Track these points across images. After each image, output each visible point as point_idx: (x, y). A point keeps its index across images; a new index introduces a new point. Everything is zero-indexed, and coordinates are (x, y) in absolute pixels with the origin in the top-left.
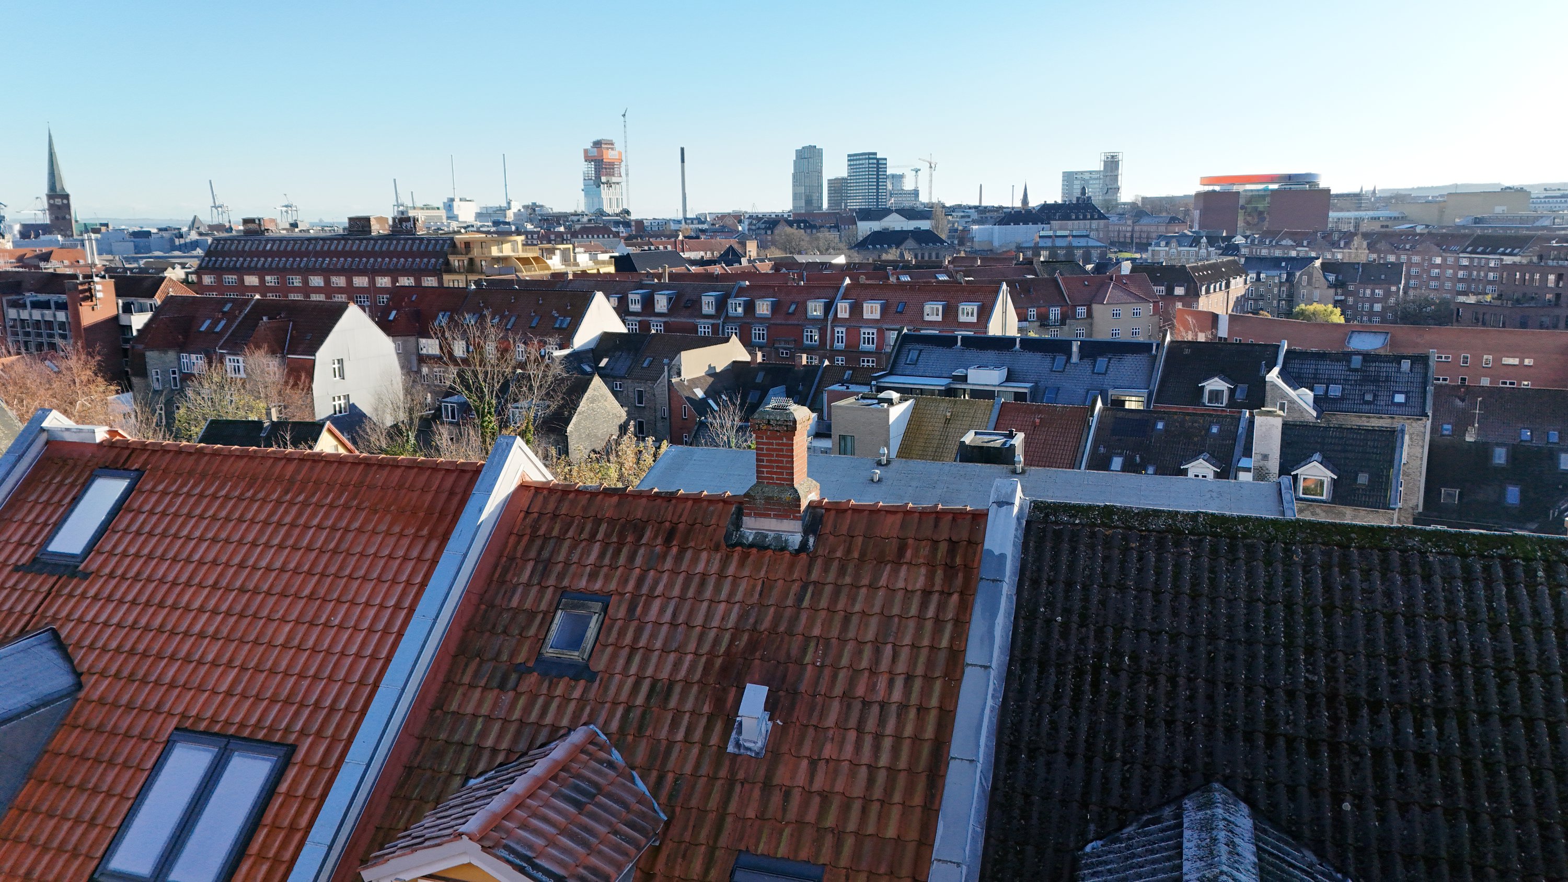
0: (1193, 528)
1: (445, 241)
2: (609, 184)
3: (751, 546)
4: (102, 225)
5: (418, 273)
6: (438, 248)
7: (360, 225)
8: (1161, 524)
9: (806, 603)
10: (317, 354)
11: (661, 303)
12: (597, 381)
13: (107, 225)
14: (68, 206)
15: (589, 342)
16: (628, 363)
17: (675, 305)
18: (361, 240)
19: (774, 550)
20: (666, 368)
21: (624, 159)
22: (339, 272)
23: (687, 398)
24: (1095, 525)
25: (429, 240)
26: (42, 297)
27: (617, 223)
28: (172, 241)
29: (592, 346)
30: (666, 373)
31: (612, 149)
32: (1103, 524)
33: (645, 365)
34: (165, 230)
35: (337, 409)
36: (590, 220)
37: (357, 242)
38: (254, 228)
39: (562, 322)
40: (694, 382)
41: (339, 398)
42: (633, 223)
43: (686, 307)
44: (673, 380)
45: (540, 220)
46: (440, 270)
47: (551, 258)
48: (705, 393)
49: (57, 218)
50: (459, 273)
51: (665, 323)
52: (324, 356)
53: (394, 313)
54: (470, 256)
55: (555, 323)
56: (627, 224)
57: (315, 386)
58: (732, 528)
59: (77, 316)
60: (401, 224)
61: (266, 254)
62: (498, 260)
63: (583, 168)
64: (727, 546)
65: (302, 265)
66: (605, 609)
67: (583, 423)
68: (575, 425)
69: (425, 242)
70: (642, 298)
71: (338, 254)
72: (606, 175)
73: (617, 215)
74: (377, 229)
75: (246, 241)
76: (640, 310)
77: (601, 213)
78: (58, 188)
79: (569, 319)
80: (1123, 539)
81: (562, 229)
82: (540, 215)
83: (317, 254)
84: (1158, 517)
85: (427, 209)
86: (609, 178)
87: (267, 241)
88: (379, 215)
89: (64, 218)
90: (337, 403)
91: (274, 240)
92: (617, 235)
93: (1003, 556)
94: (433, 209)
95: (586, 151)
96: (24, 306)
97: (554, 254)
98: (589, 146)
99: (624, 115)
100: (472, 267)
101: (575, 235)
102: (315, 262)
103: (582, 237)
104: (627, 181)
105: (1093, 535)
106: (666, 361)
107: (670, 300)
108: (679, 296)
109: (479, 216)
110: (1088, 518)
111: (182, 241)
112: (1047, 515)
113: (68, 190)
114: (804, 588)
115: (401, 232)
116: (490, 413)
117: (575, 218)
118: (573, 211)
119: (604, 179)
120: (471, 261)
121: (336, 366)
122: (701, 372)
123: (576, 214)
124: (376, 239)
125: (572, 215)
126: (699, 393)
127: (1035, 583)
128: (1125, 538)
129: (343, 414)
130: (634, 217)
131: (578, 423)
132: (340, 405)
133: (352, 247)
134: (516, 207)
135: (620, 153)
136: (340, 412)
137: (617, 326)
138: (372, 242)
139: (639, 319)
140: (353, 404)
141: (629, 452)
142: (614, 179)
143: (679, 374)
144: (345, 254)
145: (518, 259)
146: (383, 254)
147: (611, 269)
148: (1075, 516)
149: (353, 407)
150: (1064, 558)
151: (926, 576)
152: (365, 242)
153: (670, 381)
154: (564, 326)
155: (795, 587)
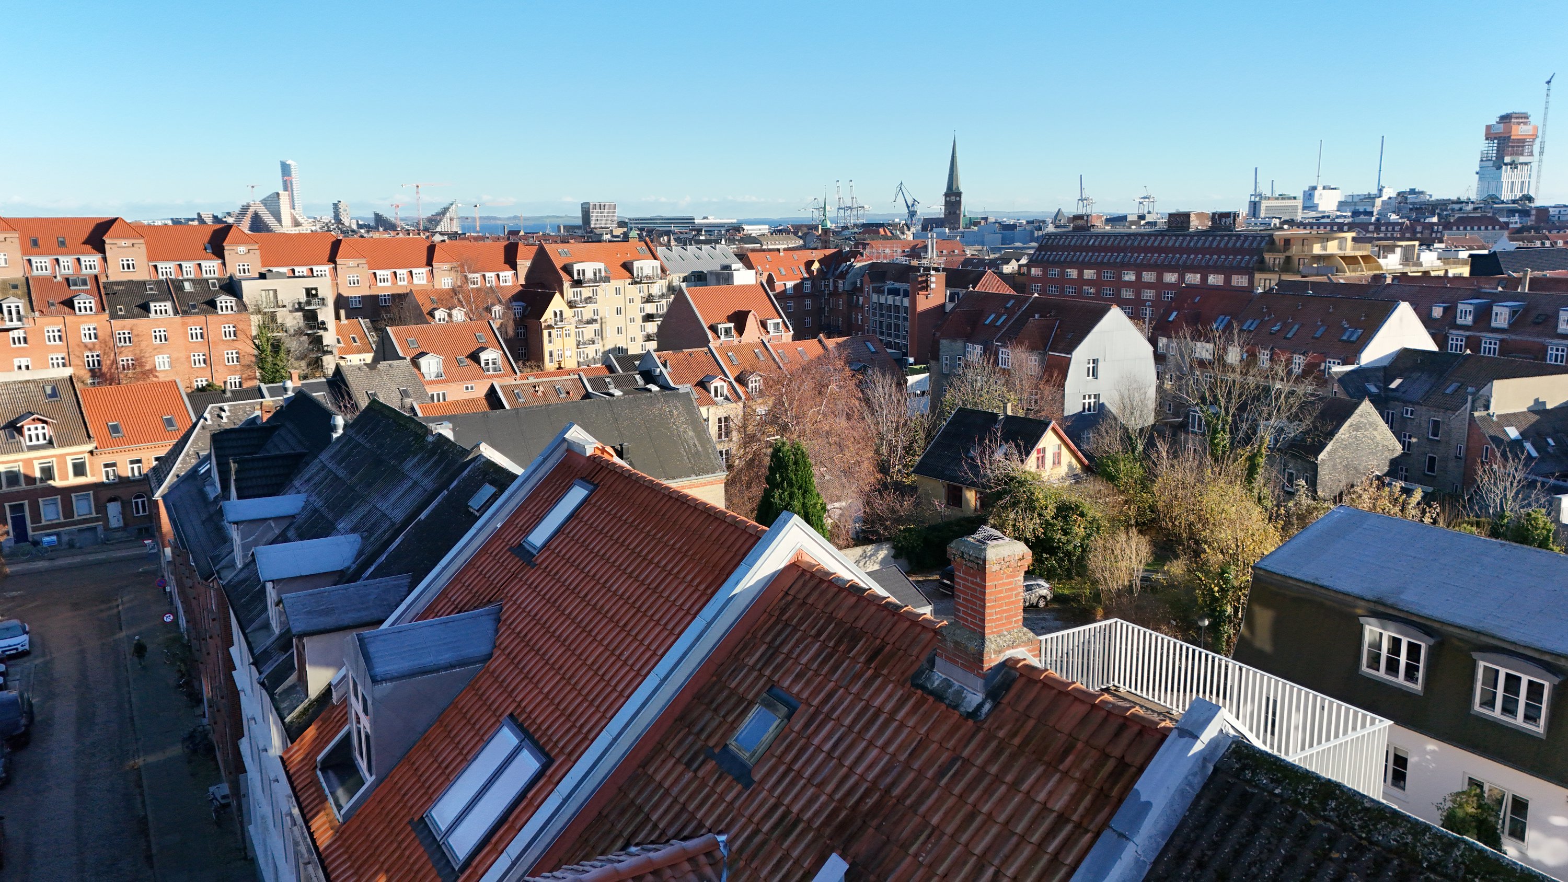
0: (1438, 863)
1: (1263, 237)
2: (1514, 165)
3: (931, 693)
4: (983, 219)
5: (1228, 272)
6: (1255, 245)
7: (1179, 220)
8: (1393, 837)
9: (943, 782)
10: (1074, 354)
11: (1501, 316)
12: (1366, 406)
13: (986, 219)
14: (959, 203)
15: (1382, 358)
16: (1426, 387)
17: (1518, 321)
18: (1177, 236)
19: (948, 706)
20: (1470, 398)
21: (1540, 134)
22: (1150, 267)
23: (1491, 437)
24: (1297, 804)
25: (1246, 237)
26: (897, 285)
27: (1511, 212)
28: (1032, 233)
29: (1385, 363)
30: (1469, 405)
31: (1525, 123)
32: (1310, 809)
33: (1448, 391)
34: (1032, 222)
35: (1087, 407)
36: (1475, 209)
37: (1174, 238)
38: (1081, 223)
39: (1352, 333)
40: (1508, 419)
41: (1090, 397)
42: (1534, 212)
43: (1537, 324)
44: (1476, 414)
45: (1411, 209)
46: (1253, 268)
47: (1385, 257)
48: (1521, 434)
49: (950, 213)
50: (1274, 272)
51: (1502, 341)
52: (1080, 356)
53: (1175, 314)
54: (1288, 254)
55: (1343, 334)
56: (1525, 213)
57: (1068, 384)
58: (926, 665)
59: (914, 303)
60: (1220, 221)
61: (1087, 249)
62: (1319, 258)
63: (1480, 146)
64: (912, 685)
65: (1118, 260)
66: (789, 717)
67: (1341, 452)
68: (1329, 453)
69: (1242, 238)
70: (1475, 309)
71: (1153, 250)
72: (1511, 155)
73: (1514, 202)
74: (1195, 224)
75: (1073, 237)
76: (1470, 323)
77: (1494, 199)
78: (954, 187)
79: (1360, 331)
80: (1329, 840)
81: (1435, 219)
82: (1411, 203)
83: (1133, 249)
84: (1395, 825)
85: (1283, 199)
86: (1515, 158)
87: (1091, 237)
88: (1199, 211)
89: (955, 213)
90: (1087, 401)
91: (1097, 236)
92: (1505, 226)
93: (1148, 805)
94: (1290, 198)
95: (1488, 128)
96: (882, 292)
97: (1394, 252)
98: (1493, 120)
99: (1548, 82)
100: (1288, 265)
101: (1447, 226)
102: (1131, 257)
103: (1458, 229)
104: (1540, 161)
105: (1292, 816)
106: (1470, 389)
107: (1514, 313)
108: (1527, 310)
109: (1342, 205)
110: (1295, 791)
111: (1040, 233)
112: (1243, 768)
113: (962, 189)
114: (953, 762)
115: (1220, 229)
116: (1224, 430)
117: (1457, 207)
118: (1454, 198)
119: (1507, 159)
120: (1288, 259)
121: (1091, 365)
122: (1522, 406)
123: (1459, 202)
124: (1192, 235)
125: (1453, 202)
126: (1513, 433)
127: (1182, 857)
128: (1332, 840)
129: (1092, 412)
130: (1538, 203)
131: (1334, 451)
132: (1089, 403)
133: (1167, 243)
134: (1389, 193)
135: (1536, 128)
136: (1089, 410)
137: (1425, 342)
138: (1188, 238)
139: (1467, 333)
140: (1103, 404)
141: (1365, 496)
142: (1522, 159)
143: (1487, 407)
144: (1160, 250)
145: (1343, 258)
146: (1196, 251)
147: (1465, 271)
148: (1277, 782)
149: (1102, 406)
150: (1234, 837)
151: (1073, 797)
152: (1181, 238)
153: (1472, 415)
154: (1354, 338)
155: (944, 757)
